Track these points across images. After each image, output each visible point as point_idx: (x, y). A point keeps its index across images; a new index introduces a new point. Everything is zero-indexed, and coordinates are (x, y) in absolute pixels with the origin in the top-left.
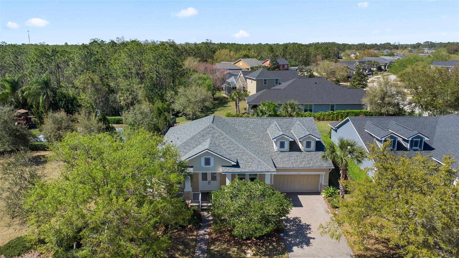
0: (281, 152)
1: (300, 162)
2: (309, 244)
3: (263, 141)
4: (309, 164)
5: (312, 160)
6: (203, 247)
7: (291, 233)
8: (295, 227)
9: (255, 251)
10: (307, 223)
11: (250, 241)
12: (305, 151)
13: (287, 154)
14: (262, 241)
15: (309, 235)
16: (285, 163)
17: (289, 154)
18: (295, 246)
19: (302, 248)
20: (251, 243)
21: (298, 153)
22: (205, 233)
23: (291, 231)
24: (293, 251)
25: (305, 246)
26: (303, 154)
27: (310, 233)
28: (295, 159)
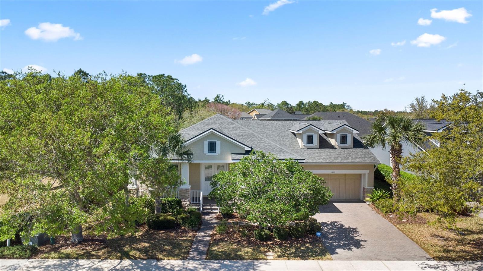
0: (308, 149)
1: (334, 158)
2: (360, 246)
3: (285, 139)
4: (348, 159)
5: (350, 156)
6: (201, 249)
7: (331, 236)
8: (335, 230)
9: (281, 252)
10: (352, 227)
11: (272, 242)
12: (339, 148)
13: (317, 150)
14: (289, 242)
15: (357, 238)
16: (315, 159)
17: (319, 151)
18: (338, 248)
19: (350, 250)
20: (273, 244)
21: (331, 149)
22: (205, 235)
23: (330, 234)
24: (337, 253)
25: (354, 248)
26: (337, 151)
27: (358, 236)
28: (327, 155)
